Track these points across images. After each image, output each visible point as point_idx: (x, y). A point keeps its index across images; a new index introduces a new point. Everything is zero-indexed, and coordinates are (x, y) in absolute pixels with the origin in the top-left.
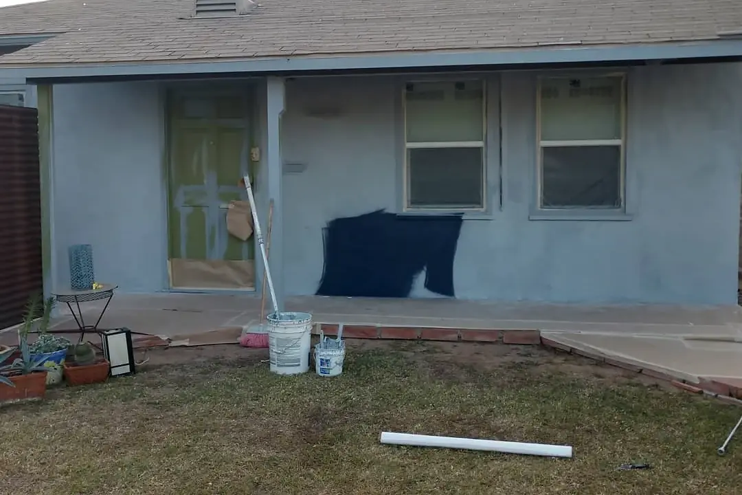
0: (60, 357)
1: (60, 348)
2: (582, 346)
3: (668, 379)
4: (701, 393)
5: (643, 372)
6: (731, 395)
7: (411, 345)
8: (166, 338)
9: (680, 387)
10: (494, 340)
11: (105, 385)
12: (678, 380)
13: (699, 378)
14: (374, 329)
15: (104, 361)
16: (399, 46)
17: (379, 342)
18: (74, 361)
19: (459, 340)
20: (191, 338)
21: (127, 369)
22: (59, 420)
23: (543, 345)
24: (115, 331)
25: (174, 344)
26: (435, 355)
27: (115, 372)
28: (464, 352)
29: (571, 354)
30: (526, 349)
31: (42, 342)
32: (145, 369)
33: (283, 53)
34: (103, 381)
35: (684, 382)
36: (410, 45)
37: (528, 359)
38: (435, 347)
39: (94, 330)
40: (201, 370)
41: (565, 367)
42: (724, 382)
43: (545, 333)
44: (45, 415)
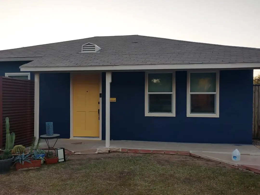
0: (44, 156)
1: (43, 153)
2: (203, 156)
3: (229, 165)
4: (238, 169)
5: (221, 163)
6: (247, 170)
7: (149, 155)
8: (74, 152)
9: (232, 167)
10: (175, 154)
11: (57, 164)
12: (232, 165)
13: (238, 164)
14: (138, 150)
15: (57, 157)
16: (147, 63)
17: (140, 154)
18: (48, 157)
19: (165, 154)
20: (81, 152)
21: (63, 160)
22: (46, 173)
23: (190, 155)
24: (60, 148)
25: (76, 154)
26: (157, 158)
27: (60, 161)
28: (166, 157)
29: (199, 158)
30: (185, 157)
31: (38, 151)
32: (69, 160)
33: (111, 65)
34: (56, 163)
35: (233, 166)
36: (150, 63)
37: (186, 159)
38: (157, 156)
39: (53, 148)
40: (86, 161)
41: (197, 161)
42: (245, 166)
43: (191, 152)
44: (41, 172)
